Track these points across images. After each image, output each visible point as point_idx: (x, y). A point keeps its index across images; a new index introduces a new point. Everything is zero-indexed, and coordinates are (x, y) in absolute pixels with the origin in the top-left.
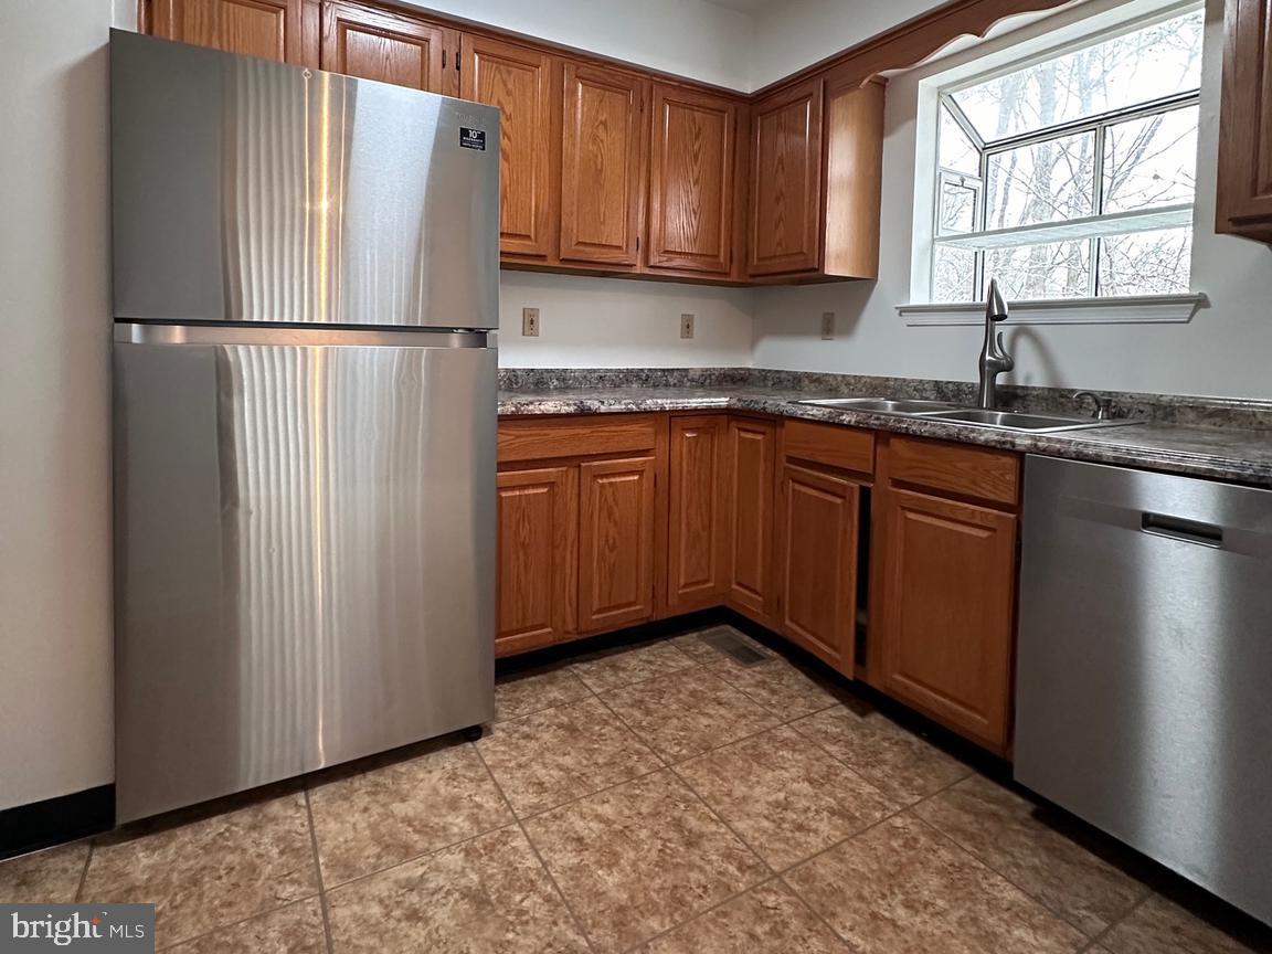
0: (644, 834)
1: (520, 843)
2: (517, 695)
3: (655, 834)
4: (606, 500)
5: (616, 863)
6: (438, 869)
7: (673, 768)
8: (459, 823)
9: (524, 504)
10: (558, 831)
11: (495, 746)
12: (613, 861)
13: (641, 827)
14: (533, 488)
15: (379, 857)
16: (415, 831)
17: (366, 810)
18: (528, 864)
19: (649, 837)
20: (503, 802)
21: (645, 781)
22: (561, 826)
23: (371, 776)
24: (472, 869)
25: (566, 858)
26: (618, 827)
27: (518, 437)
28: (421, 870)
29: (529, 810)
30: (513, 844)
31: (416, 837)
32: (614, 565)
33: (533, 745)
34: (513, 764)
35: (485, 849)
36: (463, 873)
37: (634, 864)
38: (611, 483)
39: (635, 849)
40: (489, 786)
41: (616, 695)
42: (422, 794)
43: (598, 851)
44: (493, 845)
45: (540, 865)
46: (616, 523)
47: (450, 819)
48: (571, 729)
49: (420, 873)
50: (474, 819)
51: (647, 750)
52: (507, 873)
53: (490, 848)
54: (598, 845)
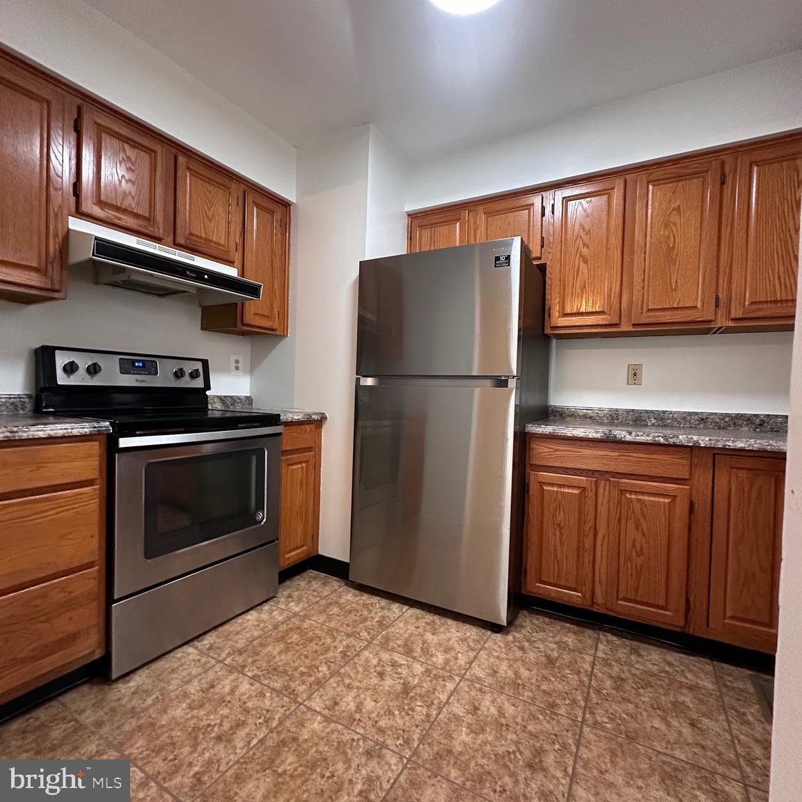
0: (511, 736)
1: (450, 686)
2: (545, 627)
3: (517, 743)
4: (633, 512)
5: (477, 734)
6: (409, 667)
7: (584, 726)
8: (440, 658)
9: (560, 498)
10: (473, 696)
11: (500, 641)
12: (477, 731)
13: (515, 733)
14: (568, 488)
15: (399, 646)
16: (422, 649)
17: (418, 627)
18: (441, 696)
19: (512, 740)
20: (468, 665)
21: (554, 717)
22: (477, 695)
23: (436, 618)
24: (420, 677)
25: (458, 709)
26: (503, 721)
27: (556, 450)
28: (404, 662)
29: (474, 677)
30: (447, 684)
31: (419, 650)
32: (641, 568)
33: (519, 654)
34: (495, 654)
35: (434, 675)
36: (414, 676)
37: (485, 743)
38: (638, 500)
39: (496, 737)
40: (472, 654)
41: (610, 665)
42: (442, 637)
43: (477, 720)
44: (439, 677)
45: (445, 701)
46: (644, 534)
47: (438, 654)
48: (551, 661)
49: (402, 663)
50: (447, 662)
51: (583, 704)
52: (428, 691)
53: (436, 677)
54: (482, 718)
